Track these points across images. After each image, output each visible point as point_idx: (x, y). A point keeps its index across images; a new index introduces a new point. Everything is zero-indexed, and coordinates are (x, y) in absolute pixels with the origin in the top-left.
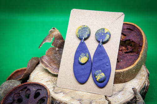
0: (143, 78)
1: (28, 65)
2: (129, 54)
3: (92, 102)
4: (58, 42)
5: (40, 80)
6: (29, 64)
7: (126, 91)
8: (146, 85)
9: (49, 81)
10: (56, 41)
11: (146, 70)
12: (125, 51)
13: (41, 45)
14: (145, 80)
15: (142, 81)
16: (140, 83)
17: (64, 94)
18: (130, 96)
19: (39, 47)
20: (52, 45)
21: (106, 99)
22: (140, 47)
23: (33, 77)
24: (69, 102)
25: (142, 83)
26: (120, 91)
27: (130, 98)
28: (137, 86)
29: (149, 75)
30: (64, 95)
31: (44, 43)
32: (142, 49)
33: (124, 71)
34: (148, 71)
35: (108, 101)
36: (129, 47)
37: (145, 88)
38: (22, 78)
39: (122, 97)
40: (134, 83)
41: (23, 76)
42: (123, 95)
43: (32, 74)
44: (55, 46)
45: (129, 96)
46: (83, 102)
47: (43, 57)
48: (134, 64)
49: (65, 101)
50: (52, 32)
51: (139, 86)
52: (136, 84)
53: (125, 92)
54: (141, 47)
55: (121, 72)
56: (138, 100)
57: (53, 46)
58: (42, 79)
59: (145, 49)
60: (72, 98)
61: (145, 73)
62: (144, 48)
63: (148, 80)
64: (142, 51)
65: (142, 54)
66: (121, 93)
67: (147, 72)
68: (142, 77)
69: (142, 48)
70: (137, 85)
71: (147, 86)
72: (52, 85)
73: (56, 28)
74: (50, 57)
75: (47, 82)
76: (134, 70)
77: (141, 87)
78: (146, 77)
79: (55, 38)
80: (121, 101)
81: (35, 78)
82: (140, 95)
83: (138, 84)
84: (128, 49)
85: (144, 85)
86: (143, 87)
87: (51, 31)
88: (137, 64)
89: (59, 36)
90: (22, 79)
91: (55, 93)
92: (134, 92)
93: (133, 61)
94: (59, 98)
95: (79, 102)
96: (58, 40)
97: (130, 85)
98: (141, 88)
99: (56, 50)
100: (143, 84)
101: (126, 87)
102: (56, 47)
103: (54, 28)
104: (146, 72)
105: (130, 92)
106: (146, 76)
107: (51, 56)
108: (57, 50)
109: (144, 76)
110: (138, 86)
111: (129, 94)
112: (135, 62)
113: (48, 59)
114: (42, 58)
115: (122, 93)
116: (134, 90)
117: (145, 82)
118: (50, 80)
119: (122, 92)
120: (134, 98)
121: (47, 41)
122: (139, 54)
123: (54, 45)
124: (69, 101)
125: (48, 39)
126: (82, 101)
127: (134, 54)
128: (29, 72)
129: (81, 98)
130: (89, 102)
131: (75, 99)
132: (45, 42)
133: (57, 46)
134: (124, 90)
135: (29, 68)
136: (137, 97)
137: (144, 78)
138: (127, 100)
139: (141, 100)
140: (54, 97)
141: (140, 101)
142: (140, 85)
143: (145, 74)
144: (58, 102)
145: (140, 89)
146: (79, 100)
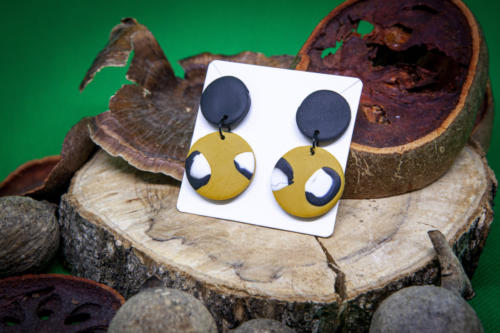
0: (472, 199)
1: (67, 143)
2: (424, 95)
3: (279, 275)
4: (148, 67)
5: (105, 194)
6: (70, 138)
7: (405, 241)
8: (481, 222)
9: (138, 199)
10: (141, 62)
11: (487, 173)
12: (409, 86)
13: (88, 77)
14: (476, 207)
15: (464, 210)
16: (457, 218)
17: (183, 243)
18: (416, 259)
19: (82, 86)
20: (127, 77)
21: (330, 266)
22: (462, 69)
23: (81, 184)
24: (200, 271)
25: (467, 217)
26: (380, 242)
27: (414, 264)
28: (444, 227)
29: (493, 190)
30: (185, 247)
31: (99, 70)
32: (467, 74)
33: (406, 152)
34: (493, 177)
35: (337, 271)
36: (423, 70)
37: (477, 234)
38: (42, 186)
39: (386, 262)
40: (436, 216)
41: (46, 180)
42: (390, 253)
43: (80, 174)
44: (138, 81)
45: (410, 258)
46: (247, 271)
47: (100, 117)
48: (440, 125)
49: (184, 267)
50: (126, 33)
51: (454, 227)
52: (444, 219)
53: (400, 243)
54: (467, 67)
55: (395, 153)
56: (447, 272)
57: (132, 81)
58: (112, 192)
59: (479, 74)
60: (210, 256)
61: (480, 182)
62: (477, 70)
63: (489, 207)
64: (470, 80)
65: (469, 91)
66: (383, 246)
67: (488, 177)
68: (469, 196)
69: (470, 72)
70: (448, 223)
71: (484, 227)
72: (147, 213)
73: (135, 20)
74: (127, 116)
75: (130, 201)
76: (441, 148)
77: (459, 231)
78: (484, 195)
79: (137, 54)
80: (383, 274)
81: (89, 187)
82: (454, 256)
83: (451, 220)
84: (418, 79)
85: (472, 223)
86: (468, 230)
87: (119, 31)
88: (453, 127)
89: (150, 46)
90: (43, 189)
91: (155, 239)
92: (434, 244)
93: (438, 119)
94: (166, 256)
95: (233, 271)
96: (148, 61)
97: (419, 223)
98: (461, 235)
99: (142, 94)
100: (469, 220)
101: (406, 228)
102: (143, 83)
103: (128, 21)
104: (485, 180)
105: (416, 244)
106: (482, 193)
107: (130, 115)
108: (148, 96)
109: (476, 192)
110: (450, 226)
111: (415, 249)
112: (445, 119)
113: (120, 125)
114: (97, 121)
115: (389, 249)
116: (434, 236)
117: (477, 212)
118: (140, 196)
119: (390, 243)
120: (429, 266)
121: (111, 64)
122: (460, 94)
123: (134, 76)
124: (199, 267)
125: (112, 57)
126: (246, 268)
127: (442, 94)
128: (70, 168)
129: (243, 261)
130: (269, 273)
131: (221, 261)
132: (102, 67)
133: (147, 80)
134: (397, 236)
135: (72, 154)
136: (445, 265)
137: (475, 200)
138: (403, 273)
139: (457, 273)
140: (148, 253)
141: (454, 277)
142: (458, 222)
143: (482, 185)
144: (161, 269)
145: (457, 236)
146: (234, 266)
